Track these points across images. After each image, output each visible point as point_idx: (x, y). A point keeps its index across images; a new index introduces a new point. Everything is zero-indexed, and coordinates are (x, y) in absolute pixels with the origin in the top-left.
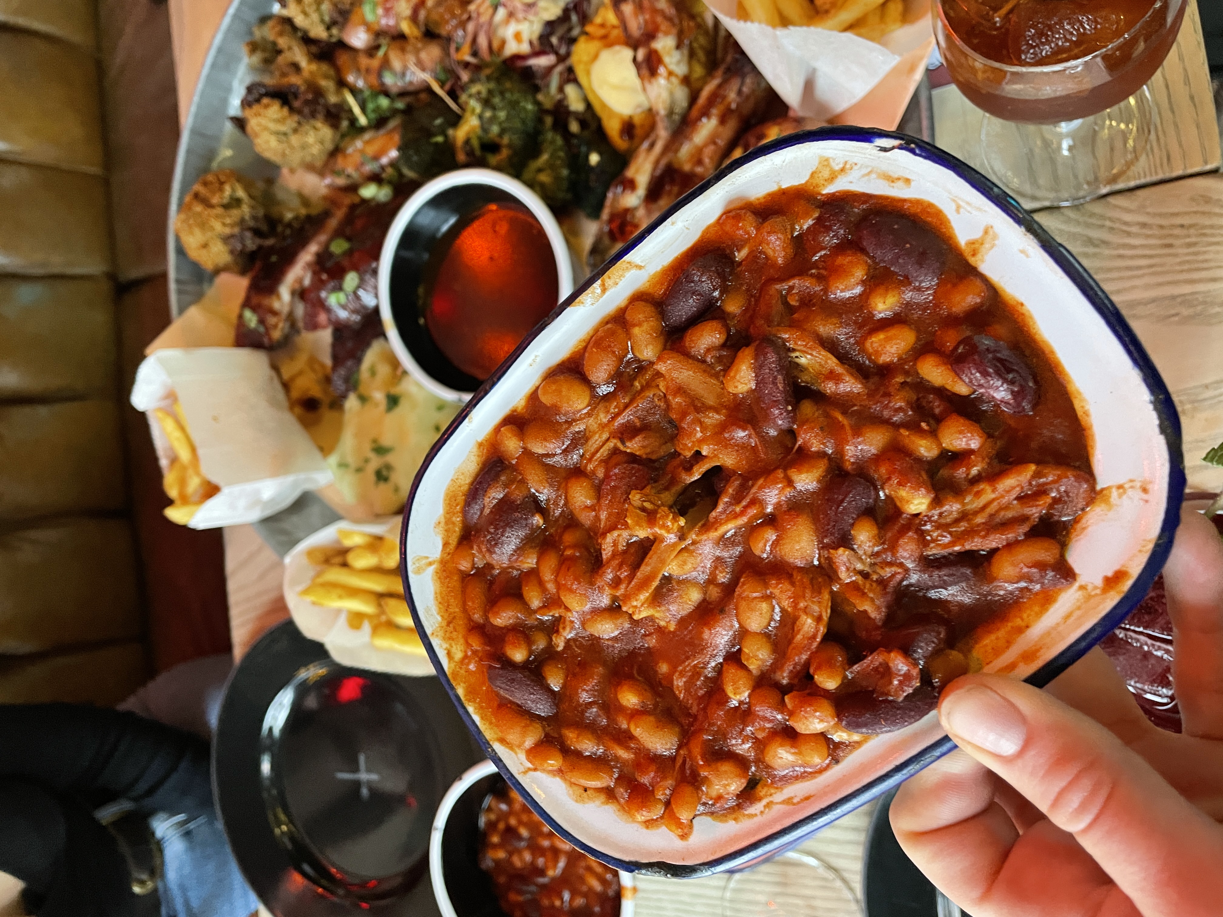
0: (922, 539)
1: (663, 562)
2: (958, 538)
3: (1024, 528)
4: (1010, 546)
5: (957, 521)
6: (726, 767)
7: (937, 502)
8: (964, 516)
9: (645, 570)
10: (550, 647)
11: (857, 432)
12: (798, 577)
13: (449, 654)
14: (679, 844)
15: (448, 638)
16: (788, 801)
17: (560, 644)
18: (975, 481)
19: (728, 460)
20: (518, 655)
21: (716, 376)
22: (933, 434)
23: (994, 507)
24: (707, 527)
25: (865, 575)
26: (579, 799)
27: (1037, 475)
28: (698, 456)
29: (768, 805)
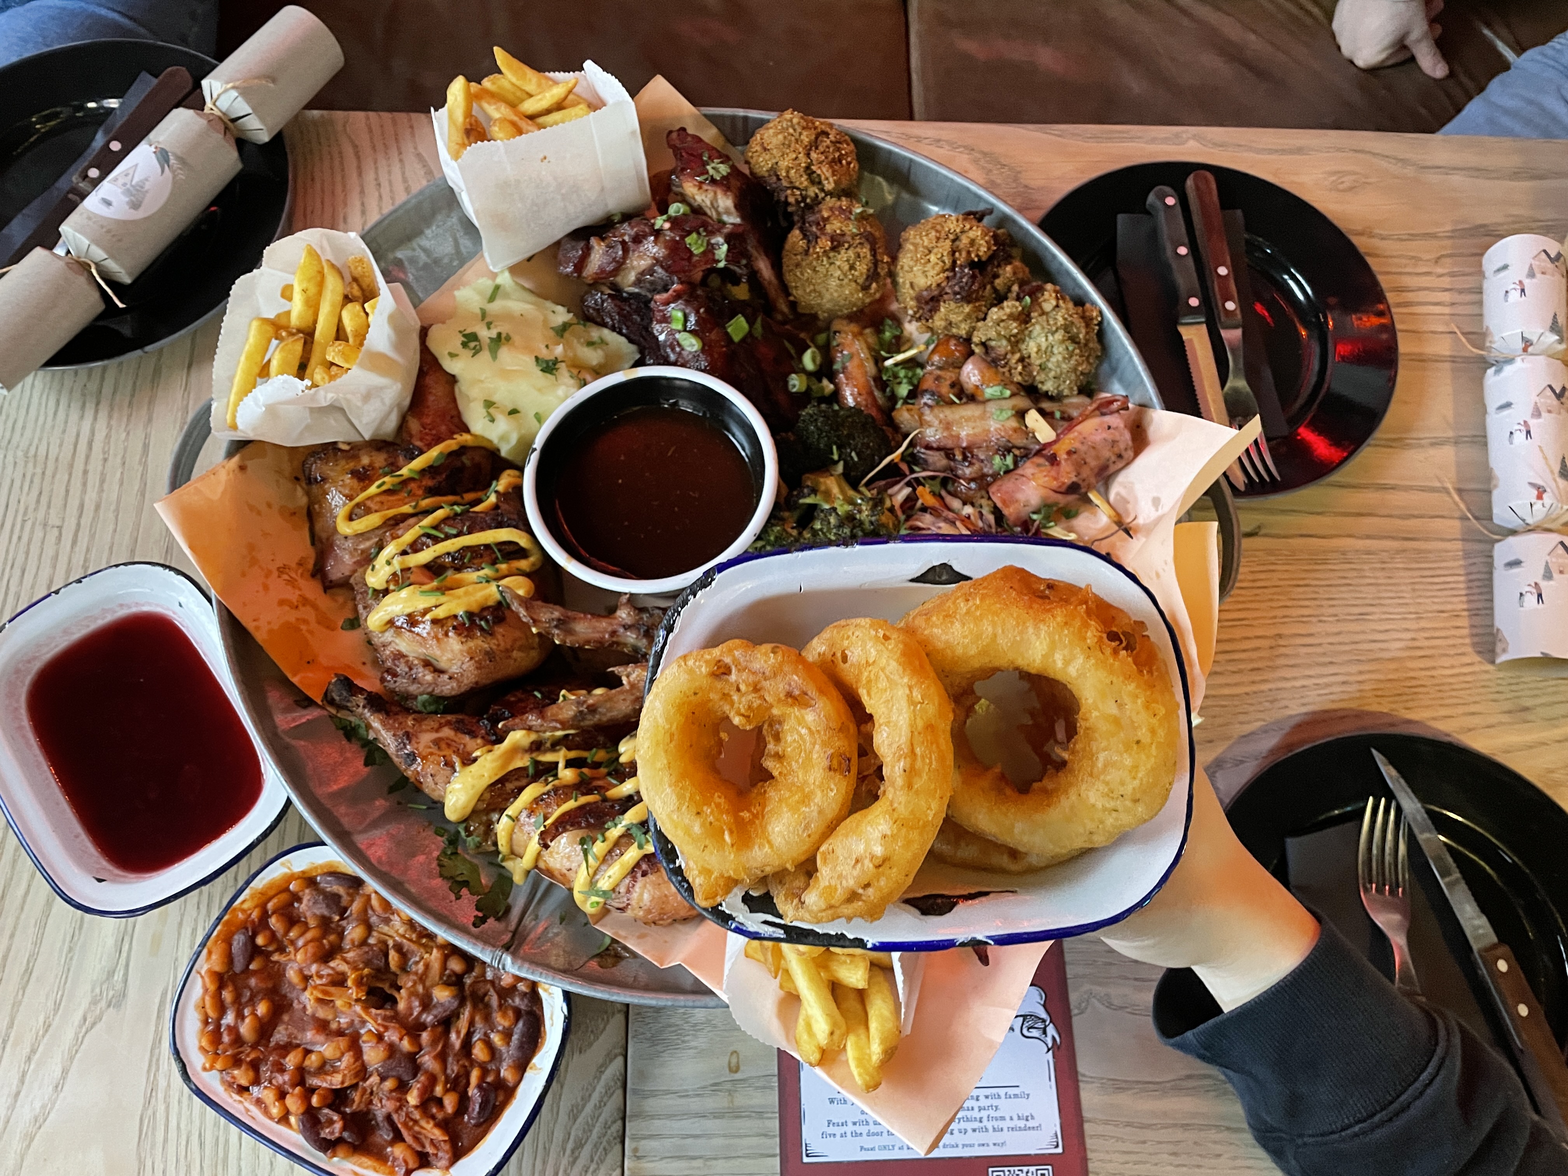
0: (398, 1109)
1: (340, 997)
2: (405, 1124)
3: (419, 1149)
4: (410, 1147)
5: (412, 1119)
6: (251, 1074)
7: (416, 1107)
8: (416, 1122)
9: (332, 989)
10: (271, 953)
11: (436, 1058)
12: (358, 1064)
13: (244, 902)
14: (199, 1068)
15: (252, 896)
16: (247, 1110)
17: (276, 957)
18: (433, 1117)
19: (402, 1006)
20: (260, 940)
21: (441, 978)
22: (446, 1091)
23: (424, 1131)
24: (366, 1009)
25: (372, 1093)
26: (197, 1007)
27: (445, 1141)
28: (399, 989)
29: (240, 1102)
